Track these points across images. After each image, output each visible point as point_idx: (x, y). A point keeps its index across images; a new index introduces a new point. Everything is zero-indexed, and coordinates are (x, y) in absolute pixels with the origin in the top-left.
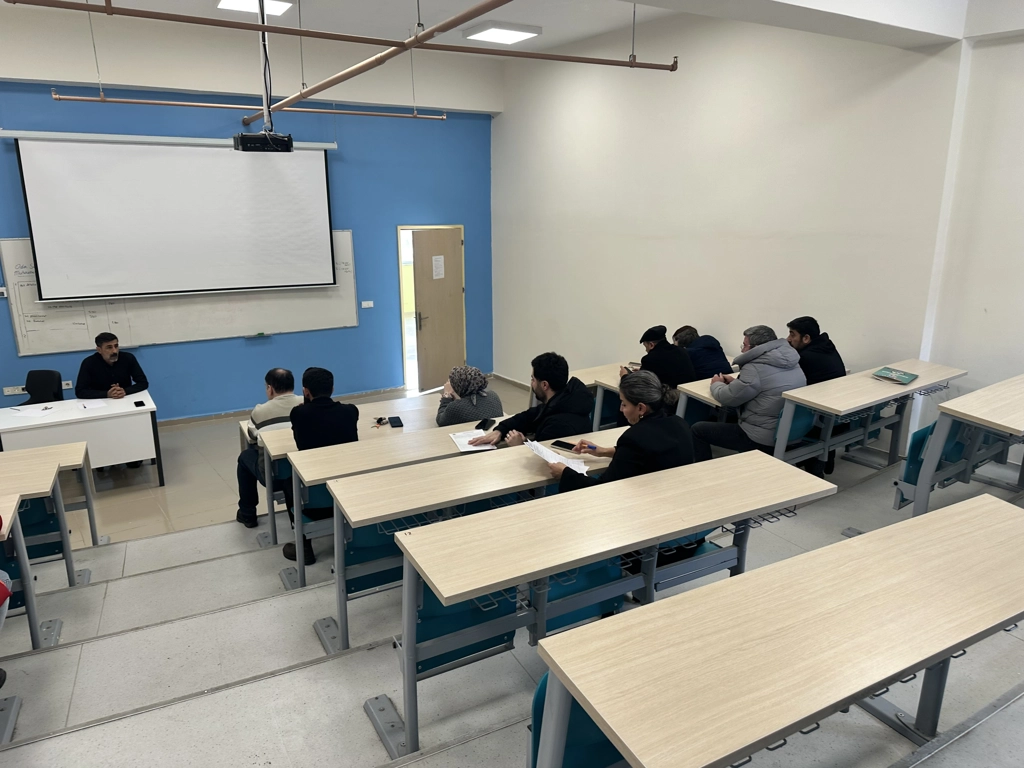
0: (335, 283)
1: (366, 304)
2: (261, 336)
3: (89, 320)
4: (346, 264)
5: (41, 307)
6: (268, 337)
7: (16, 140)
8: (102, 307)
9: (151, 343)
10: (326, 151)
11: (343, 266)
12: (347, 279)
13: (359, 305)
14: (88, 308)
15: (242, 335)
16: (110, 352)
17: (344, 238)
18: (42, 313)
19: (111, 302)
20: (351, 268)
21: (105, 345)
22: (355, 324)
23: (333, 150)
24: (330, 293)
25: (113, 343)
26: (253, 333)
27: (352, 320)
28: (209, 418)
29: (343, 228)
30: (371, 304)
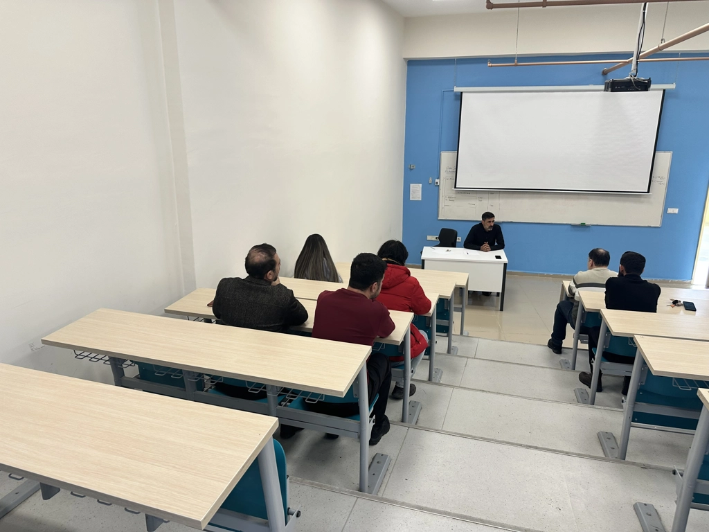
0: (648, 192)
1: (670, 211)
2: (583, 225)
3: (477, 202)
4: (662, 178)
5: (454, 192)
6: (588, 226)
7: (462, 93)
8: (486, 195)
9: (510, 221)
10: (664, 90)
11: (658, 179)
12: (660, 190)
13: (665, 210)
14: (478, 195)
15: (569, 223)
16: (489, 224)
17: (665, 158)
18: (454, 196)
19: (492, 193)
20: (665, 181)
21: (488, 220)
22: (658, 225)
23: (672, 89)
24: (642, 199)
25: (491, 220)
26: (578, 222)
27: (656, 221)
28: (536, 275)
29: (665, 150)
30: (676, 211)
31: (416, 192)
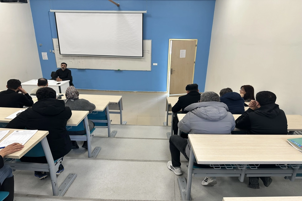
0: (143, 57)
1: (154, 64)
2: (119, 70)
3: (73, 61)
5: (62, 56)
6: (121, 71)
7: (55, 13)
8: (76, 58)
9: (88, 69)
10: (143, 14)
11: (147, 51)
12: (148, 56)
13: (152, 64)
14: (72, 58)
15: (113, 69)
17: (148, 43)
18: (62, 58)
19: (78, 56)
20: (150, 52)
22: (150, 70)
23: (145, 13)
24: (142, 60)
25: (64, 65)
26: (117, 69)
27: (149, 69)
28: (103, 91)
29: (149, 39)
30: (156, 64)
31: (45, 56)
